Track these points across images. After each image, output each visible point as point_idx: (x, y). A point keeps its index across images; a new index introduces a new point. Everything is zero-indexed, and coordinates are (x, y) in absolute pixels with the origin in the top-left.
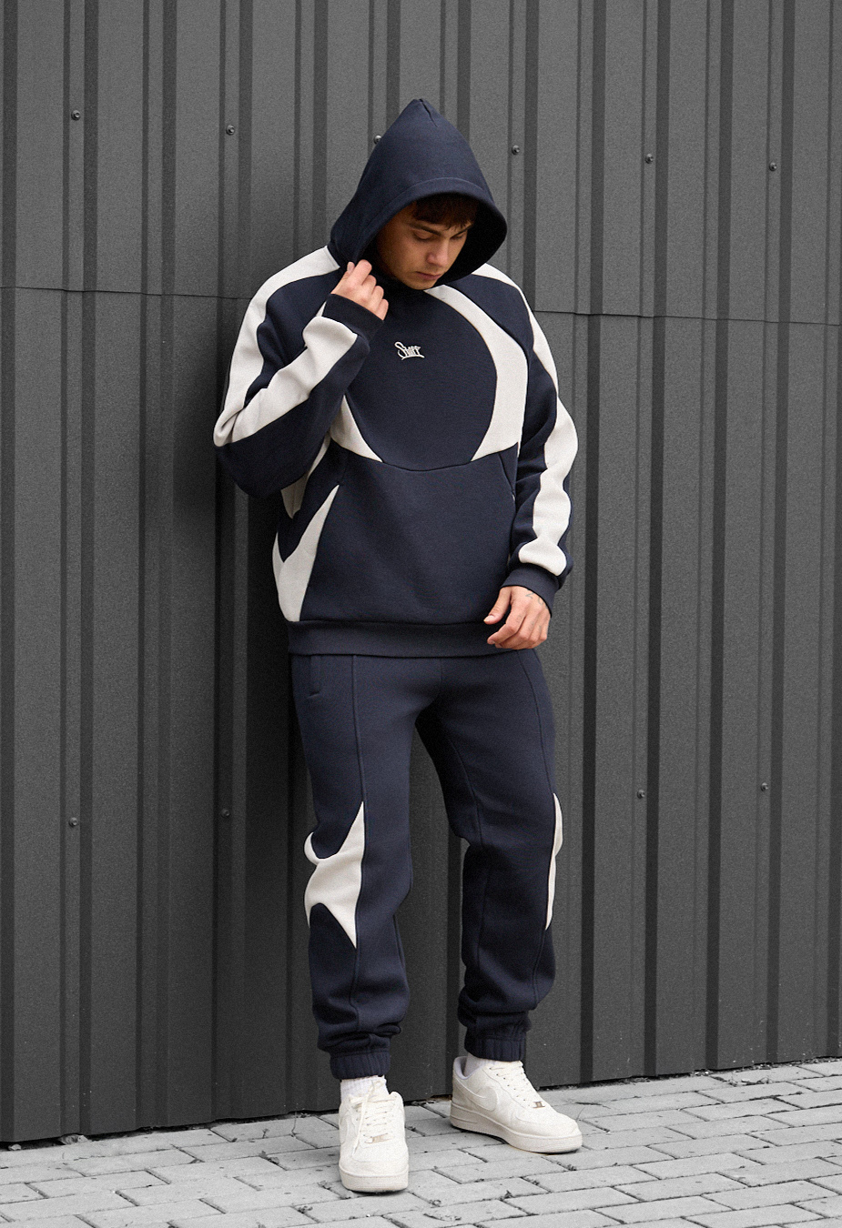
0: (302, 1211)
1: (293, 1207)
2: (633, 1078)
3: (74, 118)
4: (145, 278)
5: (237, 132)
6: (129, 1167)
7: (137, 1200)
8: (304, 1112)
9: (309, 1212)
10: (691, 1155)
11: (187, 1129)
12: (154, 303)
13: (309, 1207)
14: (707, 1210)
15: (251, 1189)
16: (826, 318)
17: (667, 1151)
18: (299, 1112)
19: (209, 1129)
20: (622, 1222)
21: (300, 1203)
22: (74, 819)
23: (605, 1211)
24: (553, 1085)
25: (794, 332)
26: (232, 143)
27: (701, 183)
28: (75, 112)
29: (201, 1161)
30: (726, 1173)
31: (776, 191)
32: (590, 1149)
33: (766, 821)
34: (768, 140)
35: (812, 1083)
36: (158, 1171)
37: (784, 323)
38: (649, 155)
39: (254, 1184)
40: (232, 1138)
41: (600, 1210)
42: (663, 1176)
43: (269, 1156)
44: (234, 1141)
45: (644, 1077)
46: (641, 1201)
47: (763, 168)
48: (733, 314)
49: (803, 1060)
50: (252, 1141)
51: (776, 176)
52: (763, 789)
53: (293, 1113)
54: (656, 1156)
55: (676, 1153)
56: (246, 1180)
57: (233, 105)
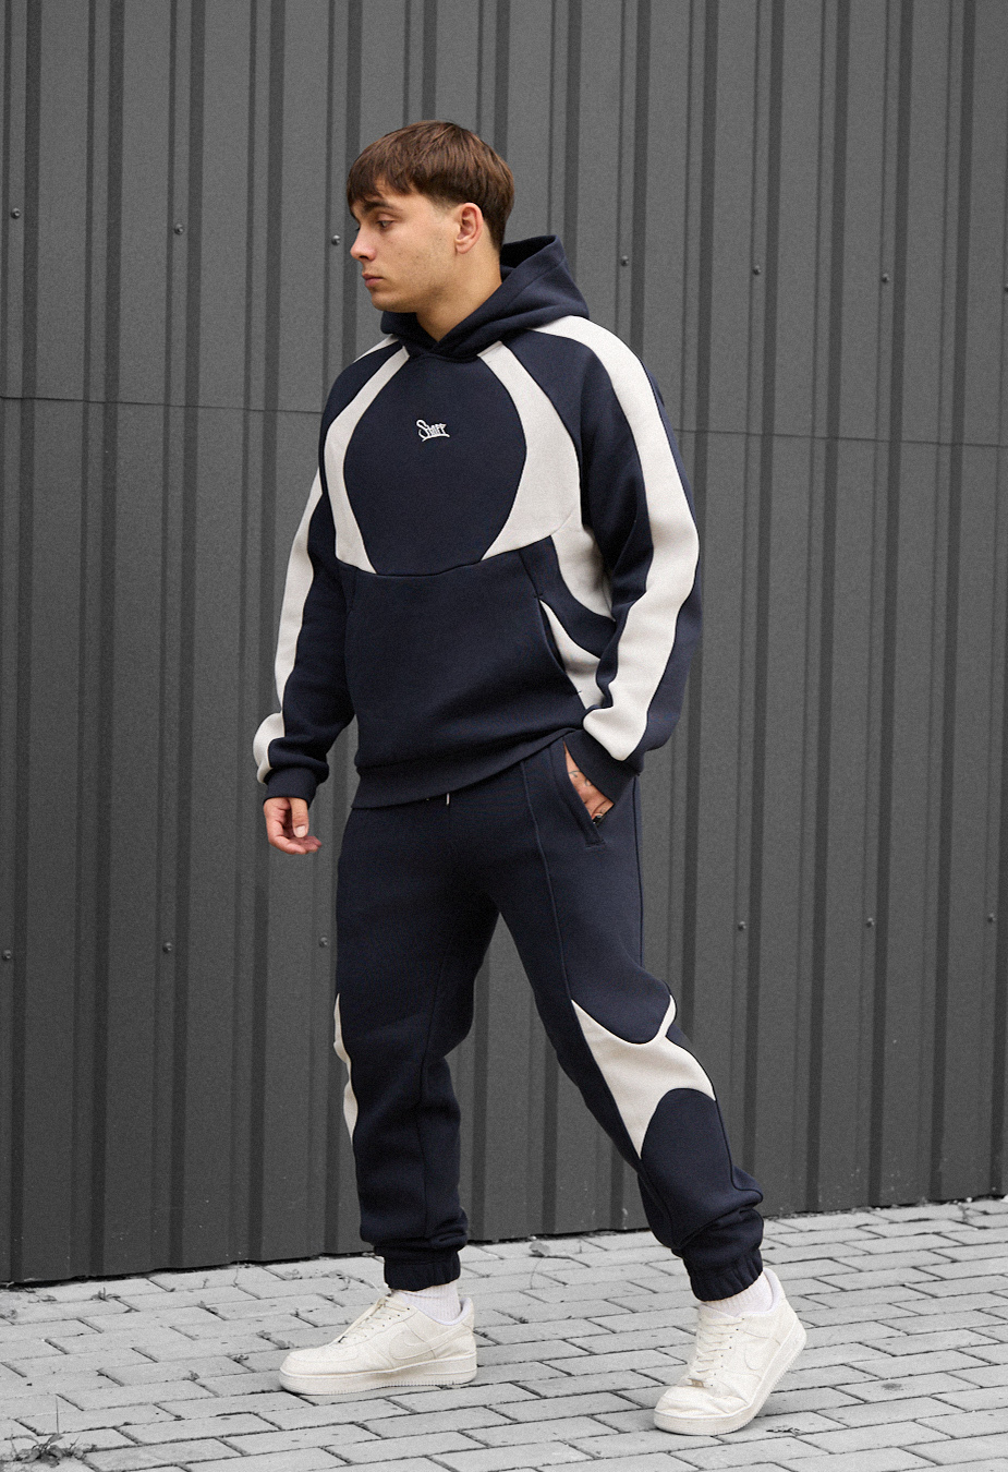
0: (238, 1361)
1: (229, 1357)
2: (598, 1232)
3: (14, 217)
4: (87, 383)
5: (186, 233)
6: (60, 1316)
7: (67, 1348)
8: (248, 1262)
9: (245, 1362)
10: (651, 1308)
11: (124, 1278)
12: (96, 412)
13: (245, 1356)
14: (657, 1363)
15: (186, 1338)
16: (813, 431)
17: (625, 1304)
18: (242, 1263)
19: (147, 1278)
20: (569, 1374)
21: (237, 1352)
22: (8, 952)
23: (554, 1363)
24: (513, 1237)
25: (778, 446)
26: (181, 243)
27: (680, 287)
28: (16, 210)
29: (137, 1311)
30: (684, 1327)
31: (760, 295)
32: (545, 1302)
33: (743, 961)
34: (752, 241)
35: (788, 1239)
36: (90, 1320)
37: (768, 435)
38: (625, 258)
39: (190, 1333)
40: (171, 1288)
41: (548, 1362)
42: (618, 1330)
43: (208, 1307)
44: (172, 1290)
45: (610, 1230)
46: (592, 1354)
47: (747, 272)
48: (713, 426)
49: (781, 1214)
50: (191, 1290)
51: (760, 280)
52: (741, 928)
53: (235, 1263)
54: (613, 1309)
55: (635, 1307)
56: (182, 1329)
57: (182, 203)
